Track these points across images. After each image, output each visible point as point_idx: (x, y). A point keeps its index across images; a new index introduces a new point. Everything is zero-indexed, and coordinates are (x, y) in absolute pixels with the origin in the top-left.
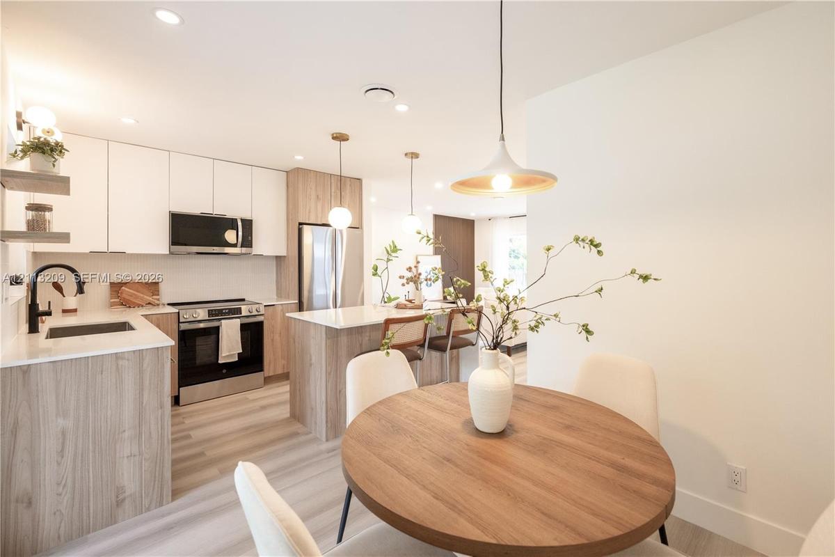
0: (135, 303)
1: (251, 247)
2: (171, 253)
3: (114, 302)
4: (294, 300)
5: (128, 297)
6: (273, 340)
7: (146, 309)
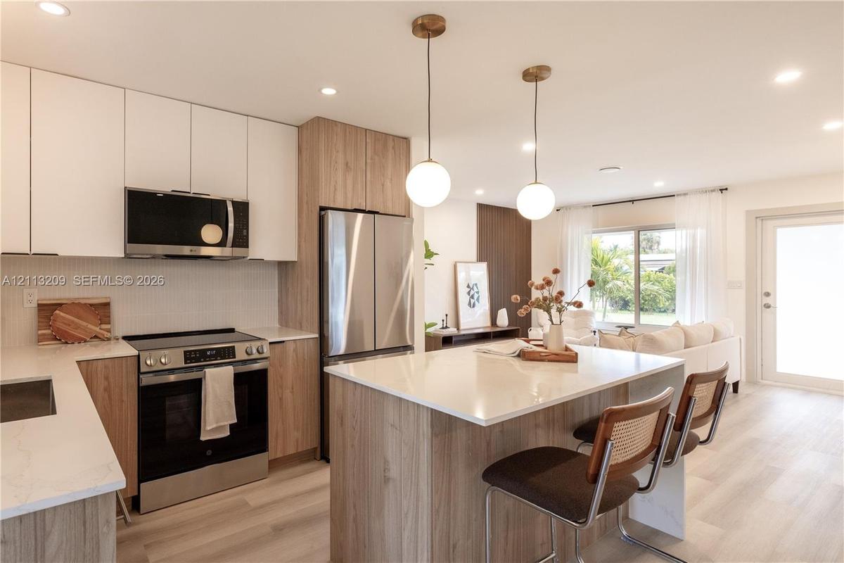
0: (73, 336)
1: (248, 247)
2: (128, 256)
3: (44, 335)
4: (314, 333)
5: (64, 327)
6: (281, 399)
7: (91, 346)
